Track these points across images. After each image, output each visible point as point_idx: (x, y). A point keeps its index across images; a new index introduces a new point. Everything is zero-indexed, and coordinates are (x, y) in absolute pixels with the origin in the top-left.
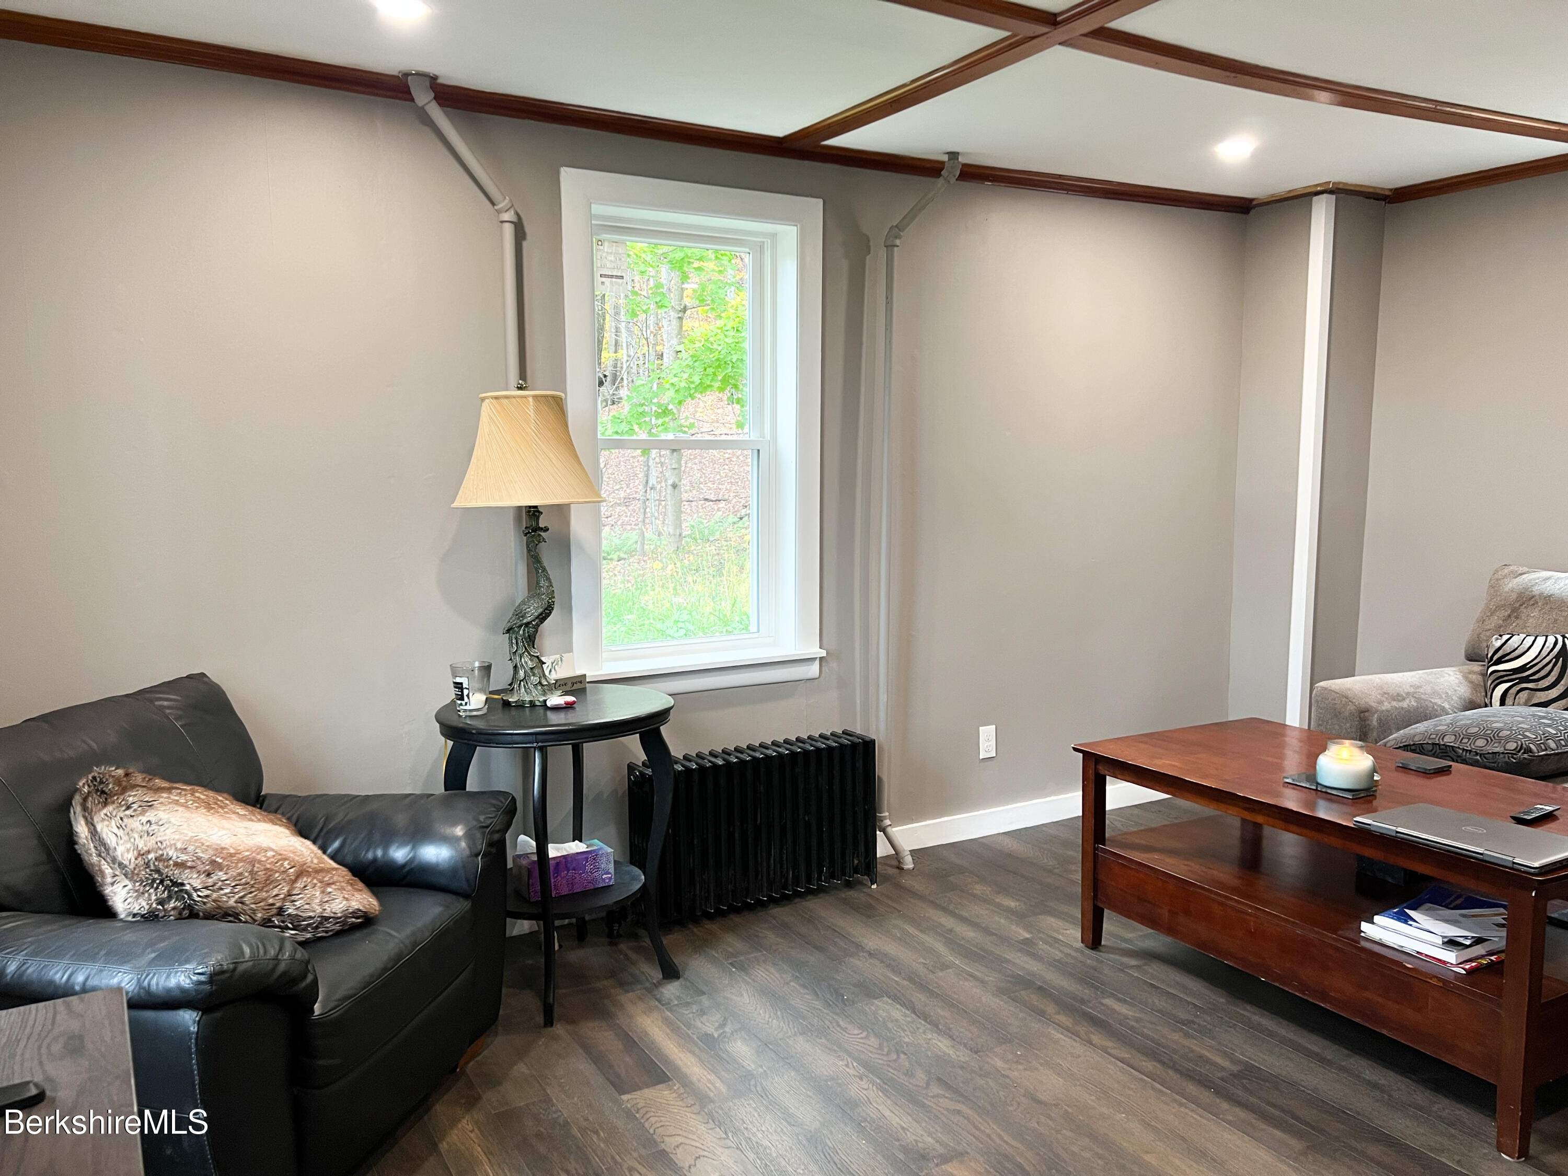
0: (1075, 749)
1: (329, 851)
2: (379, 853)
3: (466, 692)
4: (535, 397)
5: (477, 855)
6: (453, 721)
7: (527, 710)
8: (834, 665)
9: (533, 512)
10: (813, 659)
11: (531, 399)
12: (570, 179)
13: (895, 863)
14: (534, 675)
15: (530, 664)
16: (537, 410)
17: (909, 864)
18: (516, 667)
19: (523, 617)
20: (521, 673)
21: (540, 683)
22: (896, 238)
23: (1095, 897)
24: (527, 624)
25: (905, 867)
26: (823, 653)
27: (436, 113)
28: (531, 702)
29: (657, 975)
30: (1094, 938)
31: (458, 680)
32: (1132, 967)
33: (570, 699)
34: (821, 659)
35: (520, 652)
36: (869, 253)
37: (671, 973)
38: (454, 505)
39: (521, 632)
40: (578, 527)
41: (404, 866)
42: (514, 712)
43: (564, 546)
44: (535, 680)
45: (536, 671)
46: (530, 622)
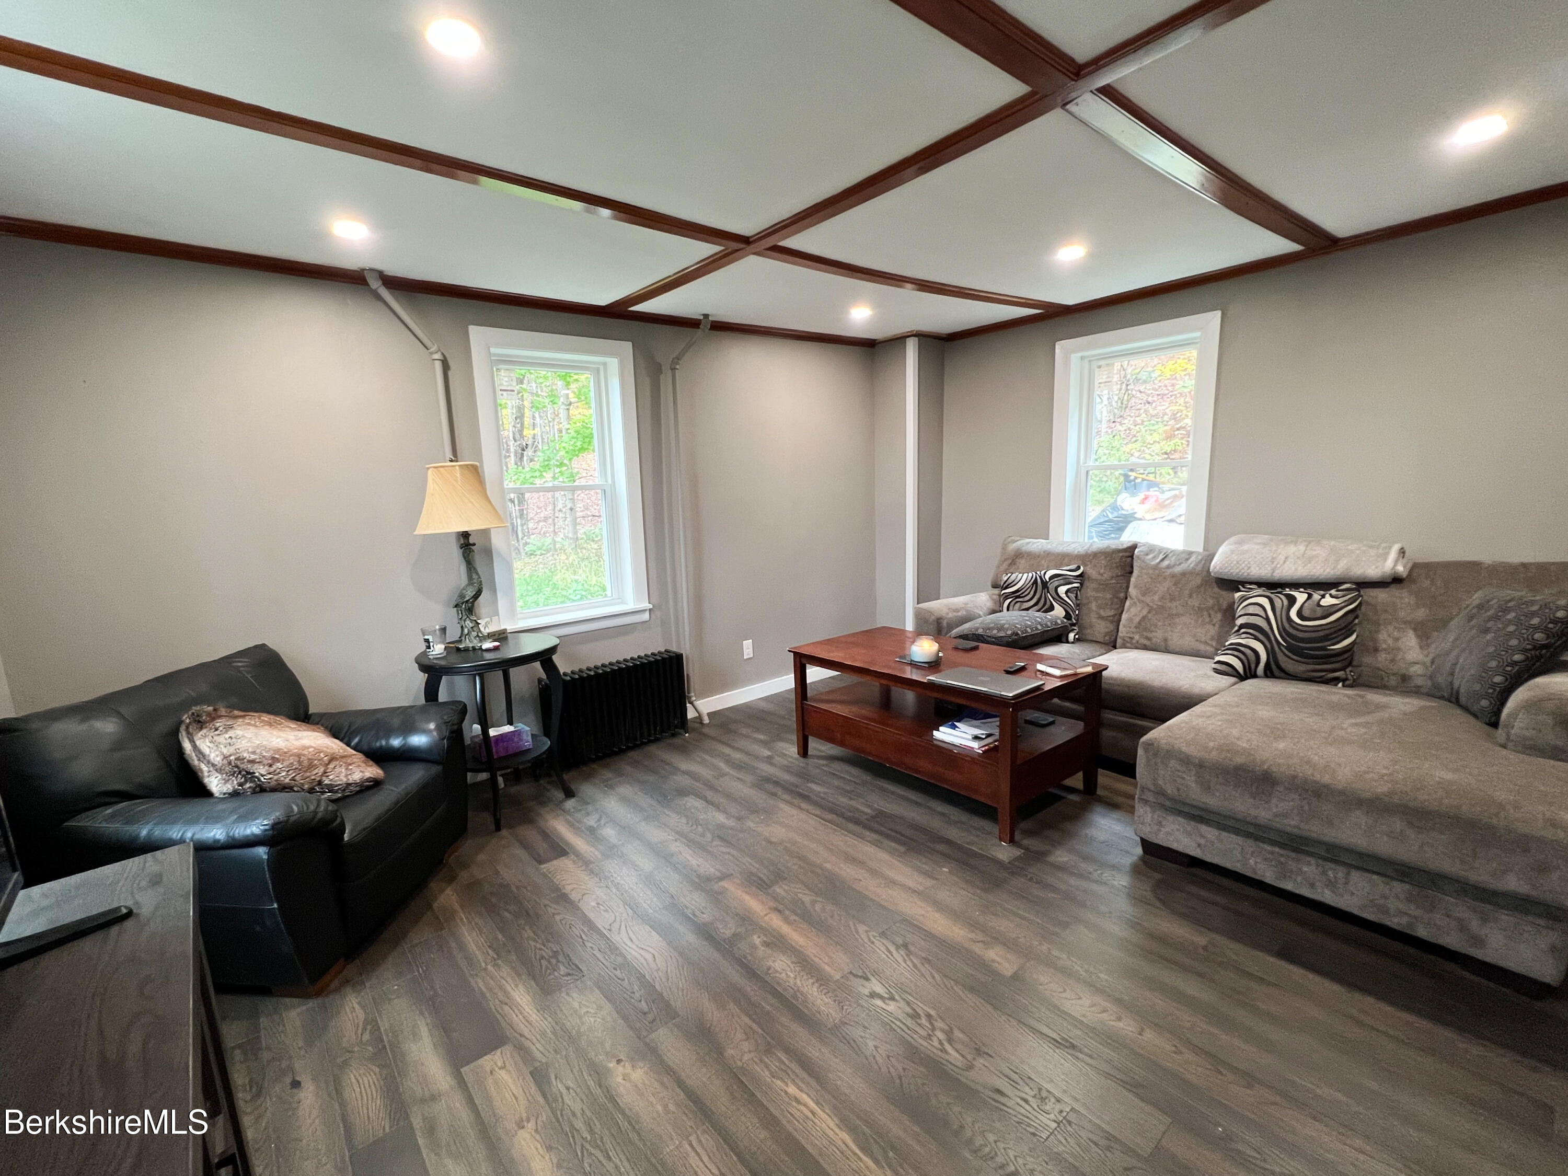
0: (789, 651)
1: (353, 744)
2: (384, 743)
3: (431, 644)
4: (462, 466)
5: (443, 739)
6: (426, 662)
7: (471, 652)
8: (658, 613)
9: (465, 535)
10: (646, 610)
11: (460, 467)
12: (474, 331)
13: (698, 720)
14: (474, 631)
15: (471, 625)
16: (462, 473)
17: (706, 720)
18: (462, 627)
19: (464, 597)
20: (466, 631)
21: (478, 636)
22: (677, 364)
23: (804, 729)
24: (467, 601)
25: (705, 722)
26: (651, 606)
27: (385, 293)
28: (473, 647)
29: (561, 795)
30: (804, 751)
31: (426, 637)
32: (823, 765)
33: (497, 644)
34: (650, 610)
35: (464, 618)
36: (661, 372)
37: (569, 794)
38: (415, 533)
39: (464, 607)
40: (497, 541)
41: (398, 749)
42: (463, 654)
43: (488, 552)
44: (474, 634)
45: (475, 629)
46: (469, 600)
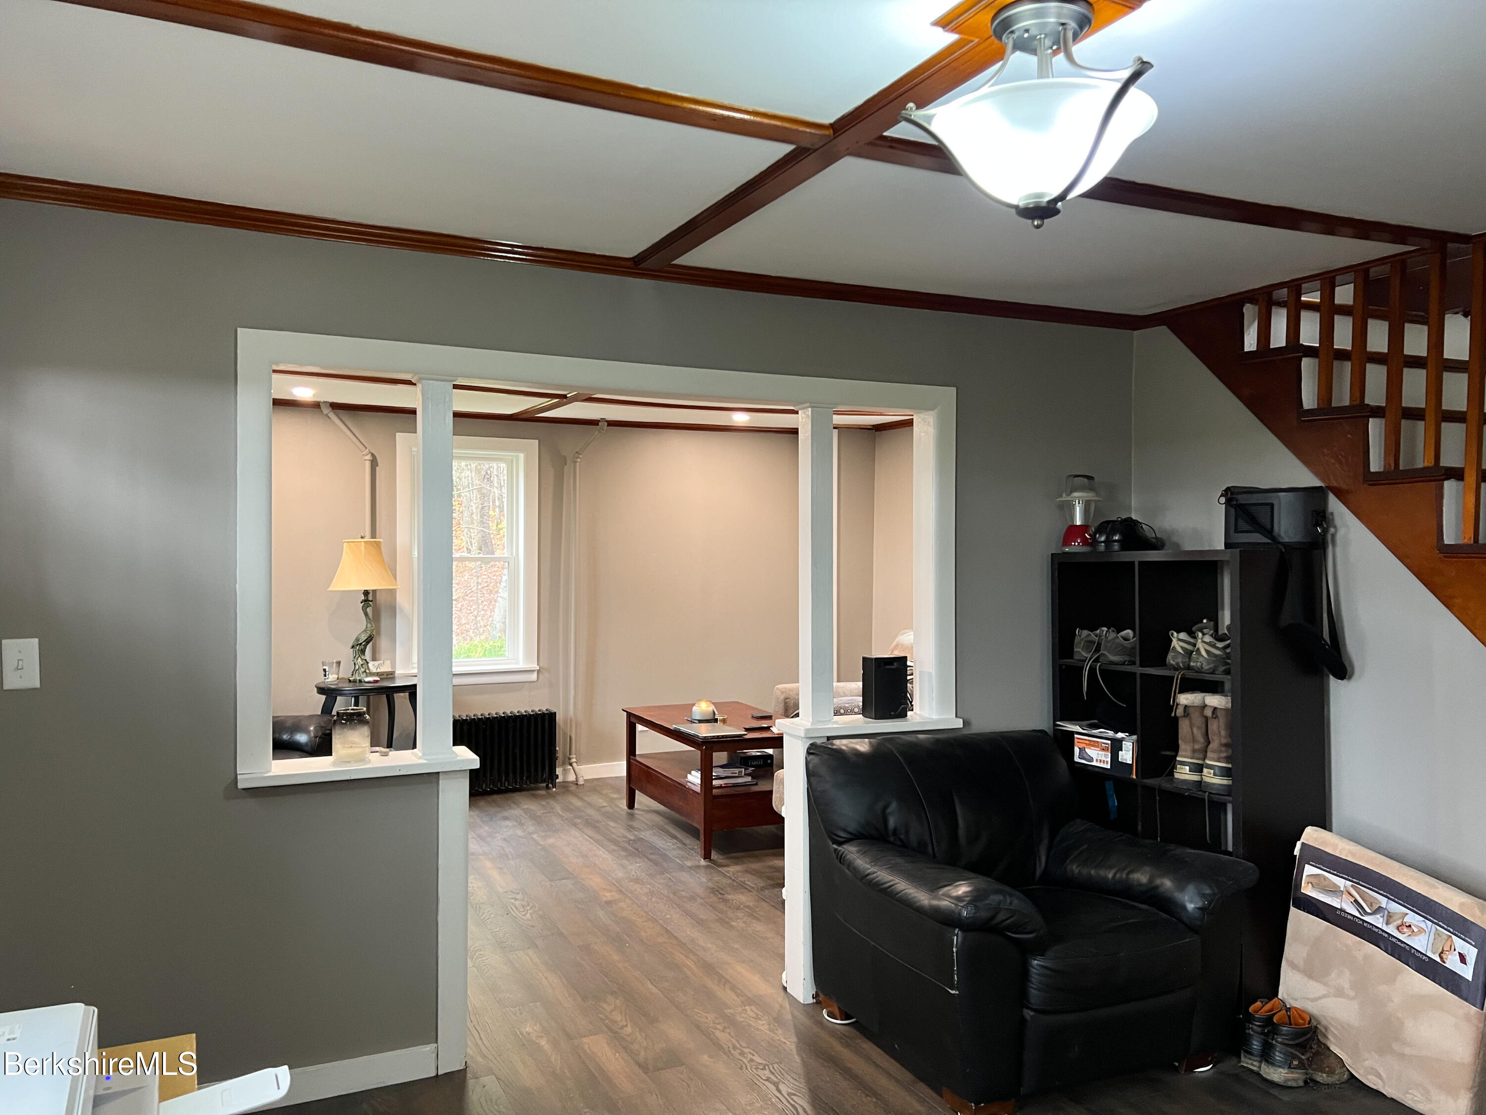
0: (623, 710)
2: (278, 736)
3: (327, 673)
4: (365, 542)
5: (317, 737)
6: (322, 686)
7: (358, 683)
8: (546, 675)
9: (366, 593)
10: (533, 672)
11: (363, 543)
12: (402, 438)
14: (363, 668)
15: (361, 663)
16: (365, 548)
17: (581, 782)
18: (355, 663)
19: (359, 640)
20: (357, 667)
21: (365, 671)
22: (577, 458)
23: (631, 784)
24: (360, 644)
25: (578, 785)
26: (539, 669)
27: (332, 415)
28: (360, 679)
30: (631, 804)
31: (324, 667)
33: (378, 678)
34: (537, 672)
35: (357, 657)
36: (566, 464)
38: (328, 590)
39: (358, 648)
40: (403, 600)
41: (286, 741)
42: (352, 684)
43: (393, 609)
44: (363, 670)
45: (364, 666)
46: (362, 643)
